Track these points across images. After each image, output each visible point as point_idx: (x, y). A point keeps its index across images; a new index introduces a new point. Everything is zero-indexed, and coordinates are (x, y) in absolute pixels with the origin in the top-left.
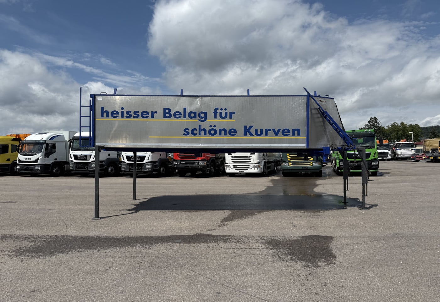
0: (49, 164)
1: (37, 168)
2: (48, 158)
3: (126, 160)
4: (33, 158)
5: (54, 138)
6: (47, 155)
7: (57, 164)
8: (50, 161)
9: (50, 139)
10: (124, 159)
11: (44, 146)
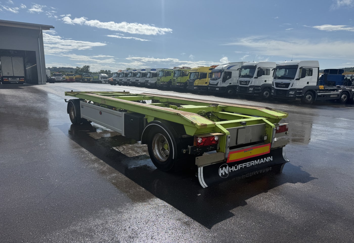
0: (225, 86)
1: (217, 89)
2: (225, 82)
3: (275, 87)
4: (215, 82)
5: (230, 68)
6: (224, 80)
7: (230, 87)
8: (226, 85)
9: (227, 69)
10: (273, 85)
11: (223, 73)
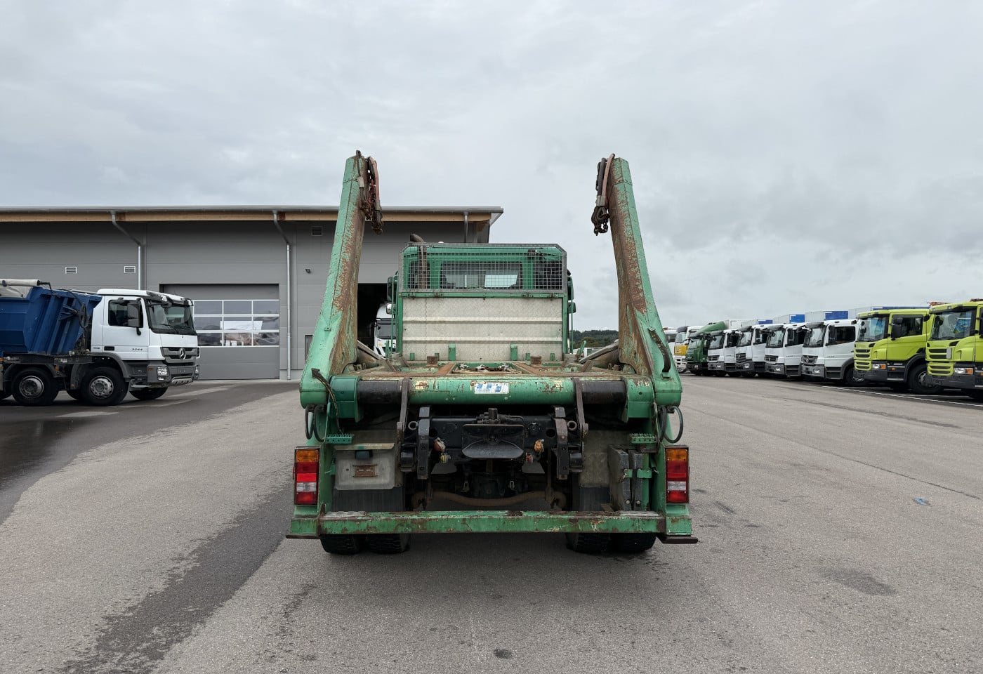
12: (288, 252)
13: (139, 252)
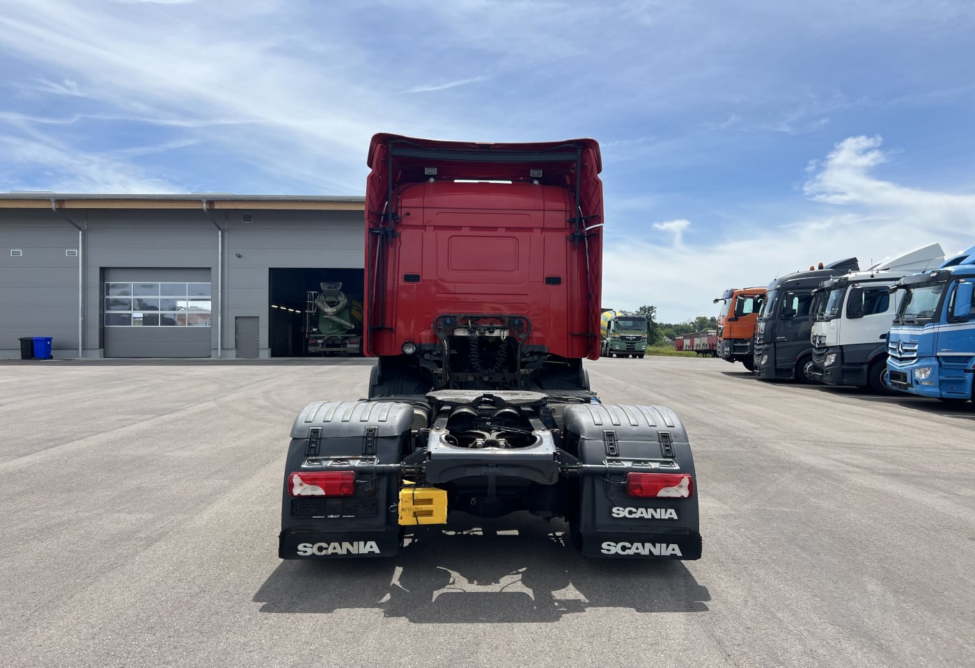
12: (220, 238)
13: (80, 236)
